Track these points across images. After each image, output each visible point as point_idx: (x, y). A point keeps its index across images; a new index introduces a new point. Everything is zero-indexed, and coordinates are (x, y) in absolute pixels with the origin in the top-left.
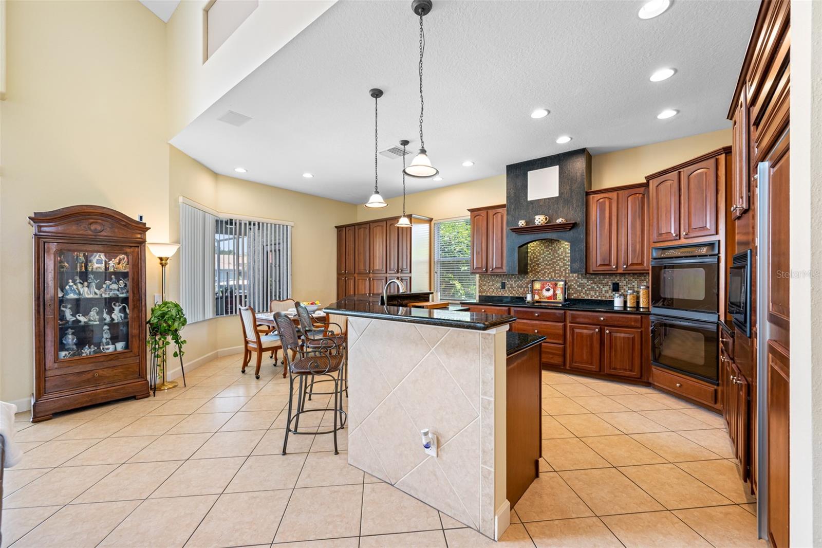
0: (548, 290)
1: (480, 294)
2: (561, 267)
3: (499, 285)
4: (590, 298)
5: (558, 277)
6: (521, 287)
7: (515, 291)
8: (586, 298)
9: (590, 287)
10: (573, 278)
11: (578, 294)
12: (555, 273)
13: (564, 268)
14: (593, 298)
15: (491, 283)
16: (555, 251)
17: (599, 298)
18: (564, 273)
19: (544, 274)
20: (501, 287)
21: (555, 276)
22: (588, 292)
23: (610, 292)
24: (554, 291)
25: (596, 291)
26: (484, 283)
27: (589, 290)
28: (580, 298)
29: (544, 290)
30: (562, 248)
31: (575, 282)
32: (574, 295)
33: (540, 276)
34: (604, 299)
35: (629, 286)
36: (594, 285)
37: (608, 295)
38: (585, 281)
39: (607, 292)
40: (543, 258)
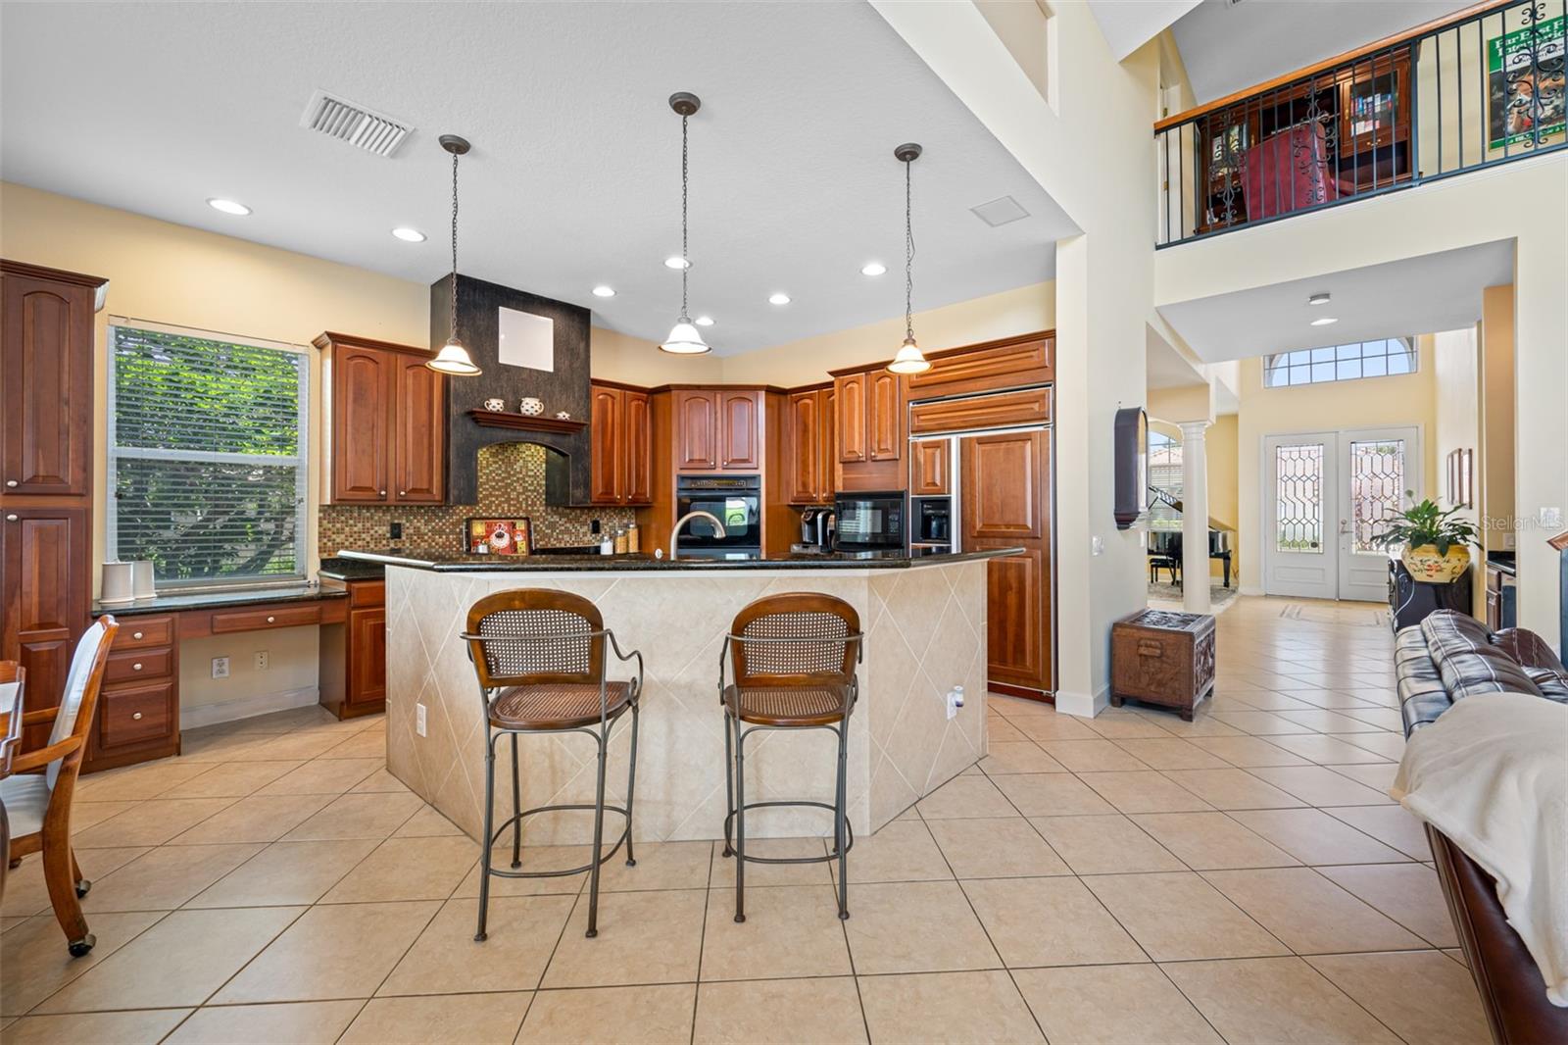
0: (500, 536)
1: (325, 556)
2: (519, 494)
3: (384, 530)
4: (563, 545)
5: (515, 511)
6: (441, 532)
7: (426, 541)
8: (558, 546)
9: (563, 528)
10: (538, 514)
11: (547, 540)
12: (510, 505)
13: (524, 496)
14: (568, 545)
15: (360, 525)
16: (510, 464)
17: (576, 545)
18: (524, 505)
19: (489, 507)
20: (388, 535)
21: (509, 511)
22: (560, 537)
23: (589, 535)
24: (512, 538)
25: (571, 533)
26: (338, 525)
27: (562, 532)
28: (549, 546)
29: (493, 536)
30: (521, 461)
31: (541, 520)
32: (541, 543)
33: (480, 509)
34: (581, 545)
35: (610, 524)
36: (568, 525)
37: (586, 539)
38: (556, 518)
39: (585, 534)
40: (487, 475)
